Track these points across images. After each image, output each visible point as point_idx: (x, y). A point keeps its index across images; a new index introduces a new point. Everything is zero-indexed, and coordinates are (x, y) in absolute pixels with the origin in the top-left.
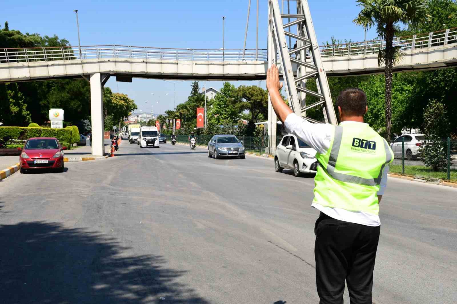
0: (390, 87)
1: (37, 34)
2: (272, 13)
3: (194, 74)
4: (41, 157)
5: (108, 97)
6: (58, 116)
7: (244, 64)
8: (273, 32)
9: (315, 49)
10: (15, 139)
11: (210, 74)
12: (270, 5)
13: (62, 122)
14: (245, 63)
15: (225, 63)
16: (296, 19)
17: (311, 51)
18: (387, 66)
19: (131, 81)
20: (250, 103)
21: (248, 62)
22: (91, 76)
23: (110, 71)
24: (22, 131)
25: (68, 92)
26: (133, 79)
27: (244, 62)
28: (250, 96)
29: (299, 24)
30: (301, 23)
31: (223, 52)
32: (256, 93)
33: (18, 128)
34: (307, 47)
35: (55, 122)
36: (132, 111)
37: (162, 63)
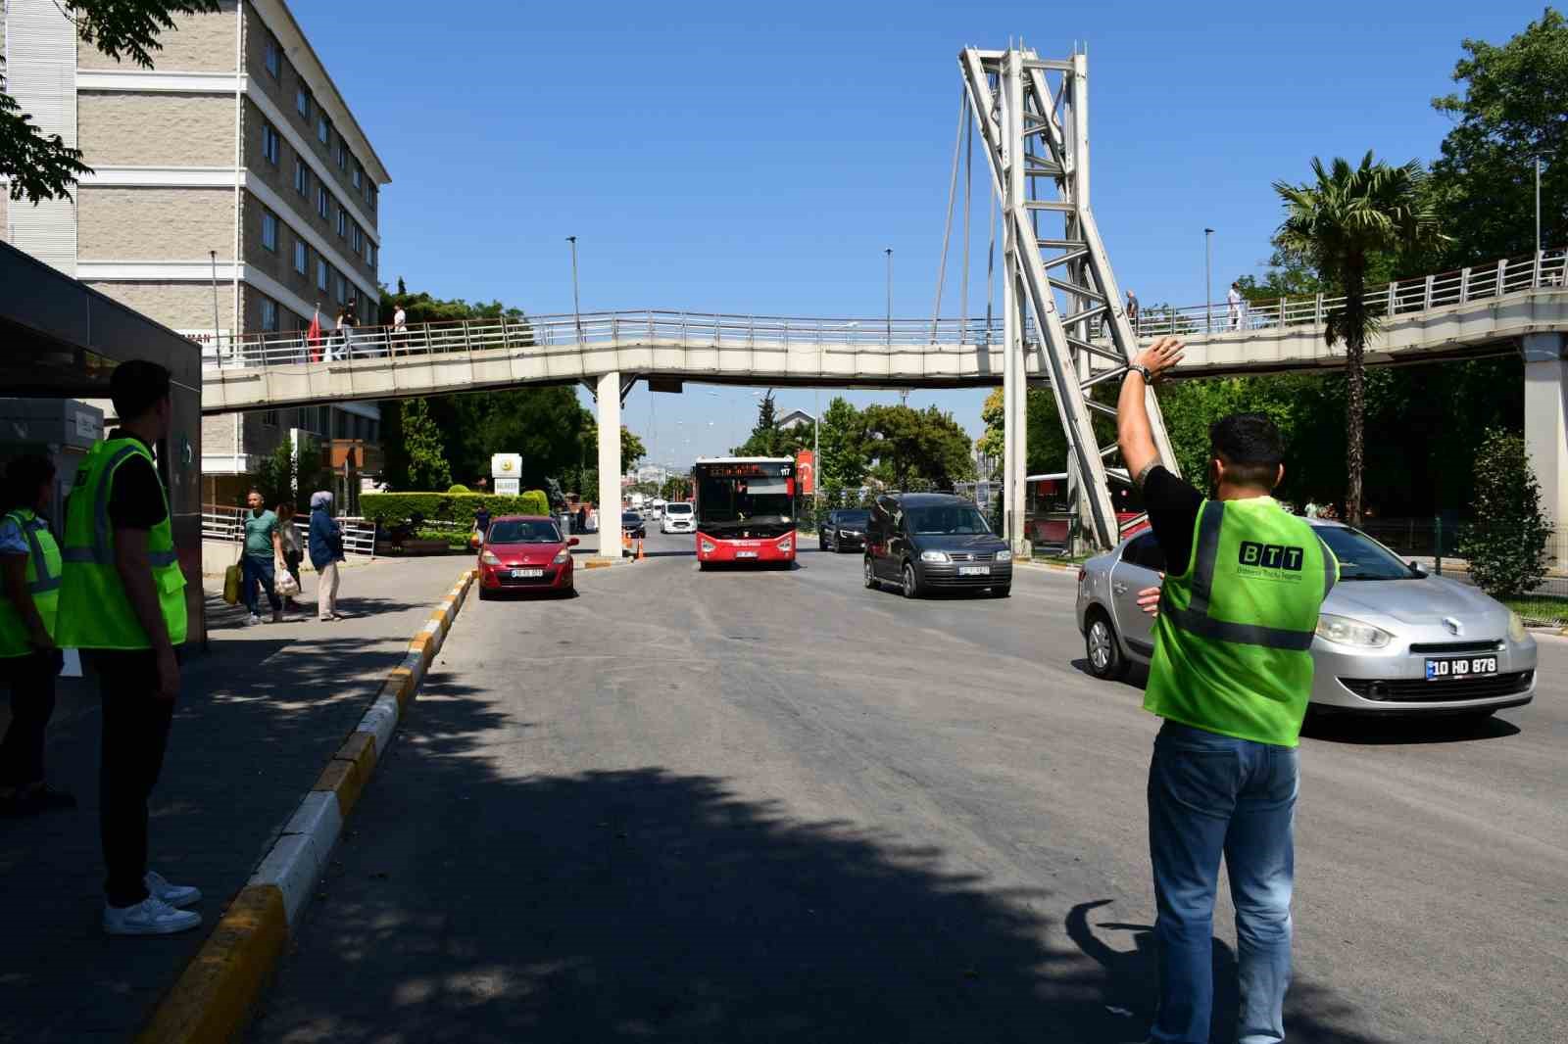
0: (1358, 399)
1: (459, 301)
2: (1015, 236)
3: (824, 373)
4: (526, 561)
5: (589, 431)
6: (508, 469)
7: (936, 352)
8: (1019, 278)
9: (1118, 317)
10: (429, 519)
11: (858, 374)
12: (1007, 221)
13: (517, 481)
14: (937, 350)
15: (894, 349)
16: (1062, 252)
17: (1106, 322)
18: (1351, 350)
19: (679, 390)
20: (894, 442)
21: (944, 347)
22: (599, 379)
23: (641, 368)
24: (443, 501)
25: (523, 420)
26: (685, 386)
27: (936, 347)
28: (892, 428)
29: (1071, 263)
30: (1079, 260)
31: (886, 326)
32: (906, 422)
33: (436, 496)
34: (1099, 313)
35: (503, 481)
36: (635, 460)
37: (752, 350)
